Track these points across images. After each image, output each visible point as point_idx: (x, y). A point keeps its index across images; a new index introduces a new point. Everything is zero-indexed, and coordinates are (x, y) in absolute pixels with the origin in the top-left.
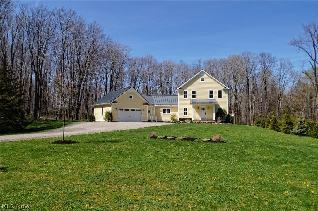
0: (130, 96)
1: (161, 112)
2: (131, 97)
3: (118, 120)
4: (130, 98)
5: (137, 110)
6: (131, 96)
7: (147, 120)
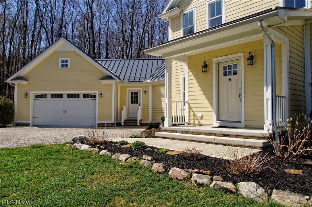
0: (63, 62)
1: (162, 98)
2: (65, 64)
3: (30, 122)
4: (63, 66)
5: (84, 95)
6: (66, 61)
7: (111, 119)
